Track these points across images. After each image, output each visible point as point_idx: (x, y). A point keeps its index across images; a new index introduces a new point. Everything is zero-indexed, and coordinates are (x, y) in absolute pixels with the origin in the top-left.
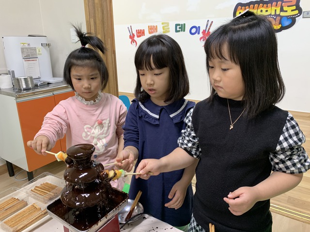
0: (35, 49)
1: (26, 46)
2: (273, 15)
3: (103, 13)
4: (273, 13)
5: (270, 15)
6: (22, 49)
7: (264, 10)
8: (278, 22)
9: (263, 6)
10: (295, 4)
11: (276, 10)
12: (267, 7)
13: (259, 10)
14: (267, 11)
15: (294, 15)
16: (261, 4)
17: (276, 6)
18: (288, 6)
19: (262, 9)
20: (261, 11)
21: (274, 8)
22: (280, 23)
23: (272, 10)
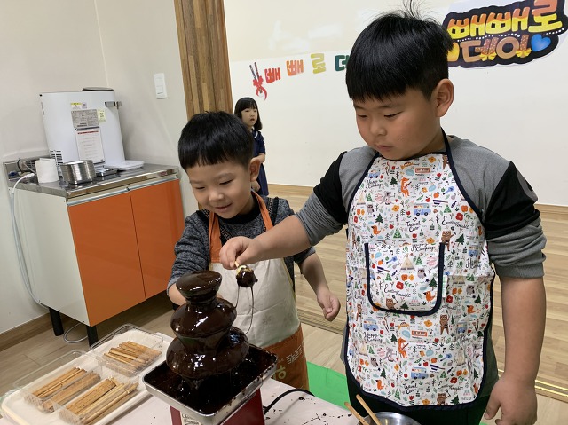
0: (94, 113)
1: (80, 107)
2: (514, 33)
3: (210, 45)
4: (515, 29)
5: (510, 32)
6: (74, 113)
7: (498, 23)
8: (524, 44)
9: (495, 17)
10: (555, 10)
11: (520, 23)
12: (503, 17)
13: (489, 24)
14: (503, 25)
15: (555, 31)
16: (491, 14)
17: (520, 15)
18: (543, 15)
19: (494, 22)
20: (493, 26)
21: (516, 20)
22: (529, 46)
23: (512, 24)
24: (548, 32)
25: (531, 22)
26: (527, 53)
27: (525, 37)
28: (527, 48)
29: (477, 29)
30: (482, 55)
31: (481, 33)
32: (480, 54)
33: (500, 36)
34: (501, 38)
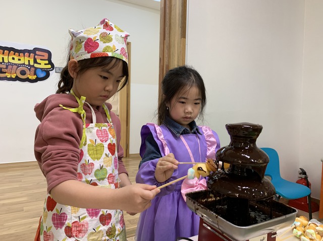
2: (26, 65)
7: (16, 58)
8: (32, 73)
9: (14, 54)
10: (47, 58)
11: (29, 61)
12: (19, 55)
13: (10, 57)
14: (19, 60)
15: (48, 69)
16: (12, 52)
17: (29, 56)
18: (41, 60)
19: (14, 56)
20: (13, 59)
21: (27, 59)
22: (35, 74)
23: (25, 60)
24: (45, 69)
25: (35, 62)
26: (34, 77)
27: (33, 69)
28: (34, 75)
29: (3, 58)
30: (7, 74)
31: (6, 61)
32: (5, 73)
33: (18, 66)
34: (18, 67)
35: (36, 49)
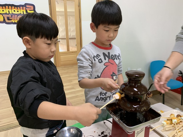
2: (22, 14)
4: (22, 13)
5: (21, 14)
7: (16, 10)
9: (15, 8)
10: (33, 9)
11: (23, 12)
12: (17, 9)
13: (13, 10)
14: (18, 11)
16: (13, 7)
17: (23, 9)
18: (30, 10)
19: (15, 10)
20: (14, 11)
21: (22, 10)
25: (27, 12)
29: (9, 11)
30: (12, 20)
31: (11, 13)
33: (18, 15)
35: (26, 4)
